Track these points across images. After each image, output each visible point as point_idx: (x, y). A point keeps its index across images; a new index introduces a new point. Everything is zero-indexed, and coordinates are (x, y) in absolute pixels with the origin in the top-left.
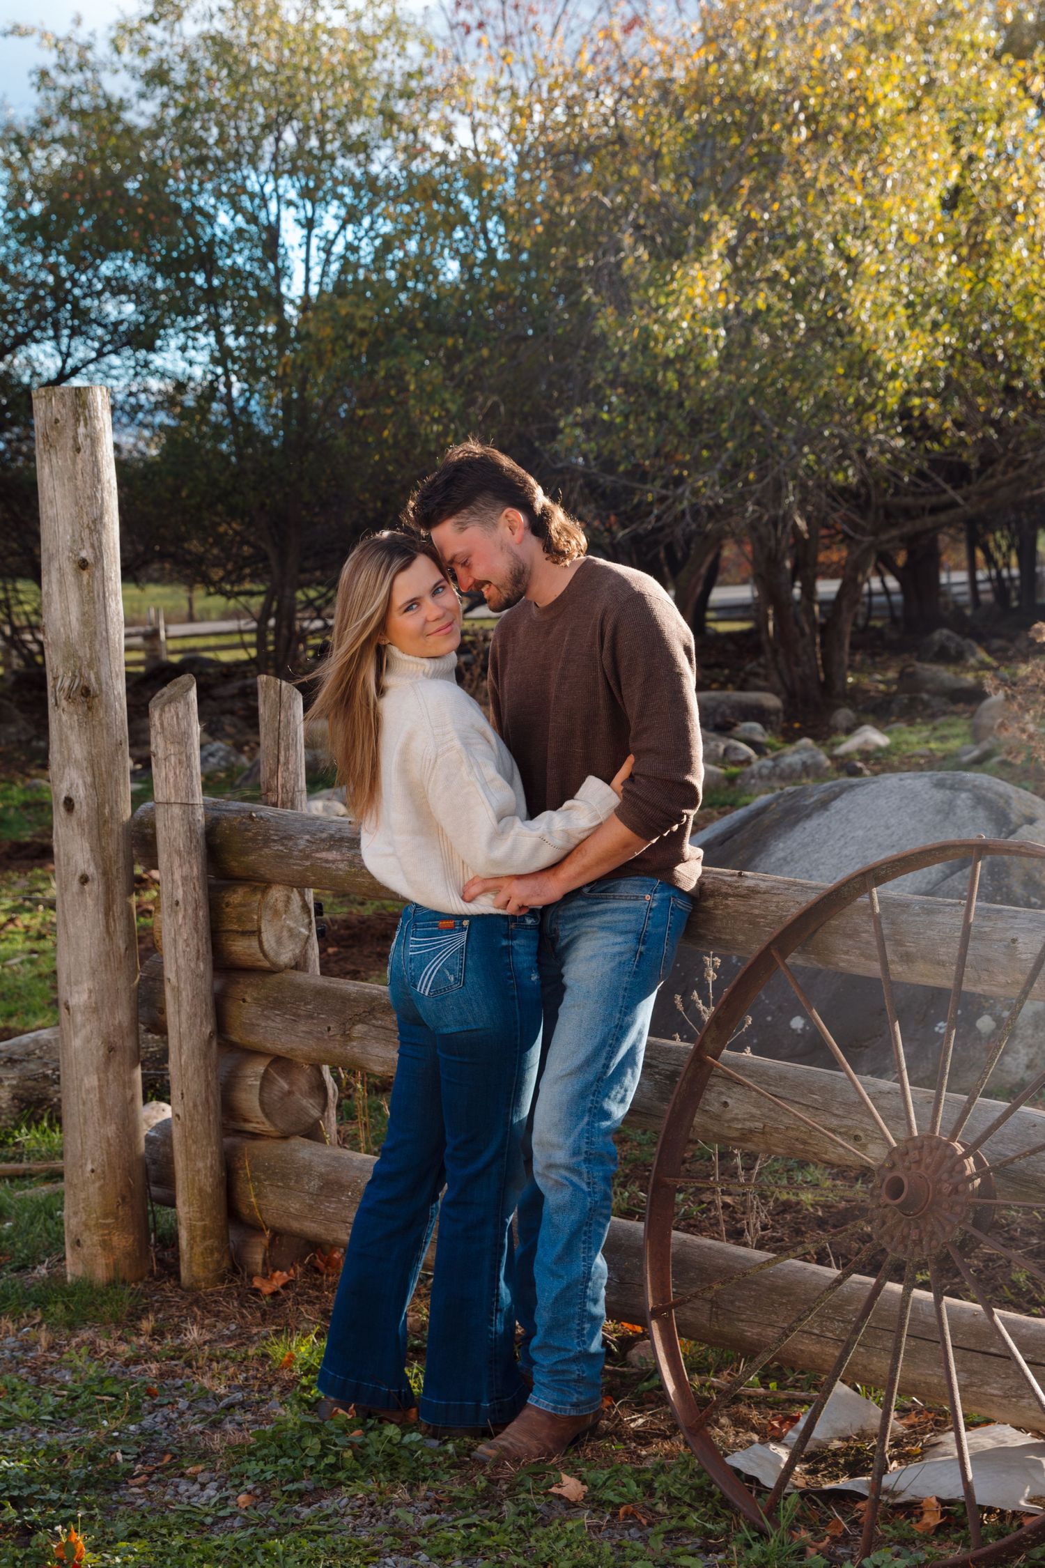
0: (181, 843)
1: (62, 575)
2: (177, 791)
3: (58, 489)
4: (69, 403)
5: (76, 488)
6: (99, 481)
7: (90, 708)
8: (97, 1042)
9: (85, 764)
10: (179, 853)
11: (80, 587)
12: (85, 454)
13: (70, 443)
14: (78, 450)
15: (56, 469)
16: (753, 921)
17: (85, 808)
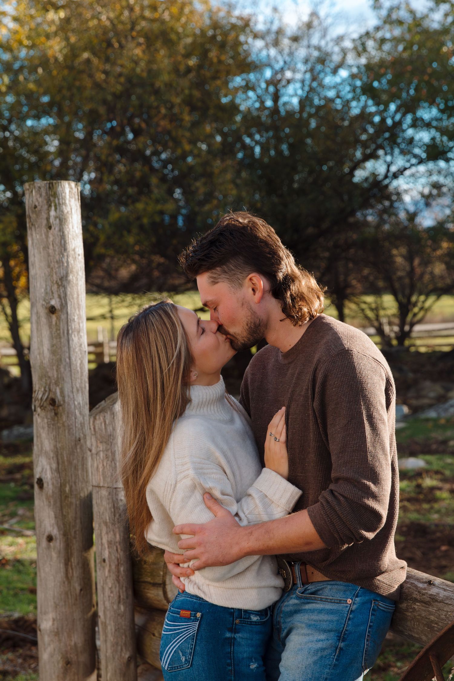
0: (107, 516)
1: (39, 318)
2: (104, 477)
3: (37, 255)
4: (44, 194)
5: (49, 255)
6: (65, 249)
7: (56, 414)
8: (58, 657)
9: (52, 455)
10: (106, 523)
11: (50, 326)
12: (55, 230)
13: (44, 222)
14: (50, 228)
15: (35, 241)
16: (429, 625)
17: (51, 486)
